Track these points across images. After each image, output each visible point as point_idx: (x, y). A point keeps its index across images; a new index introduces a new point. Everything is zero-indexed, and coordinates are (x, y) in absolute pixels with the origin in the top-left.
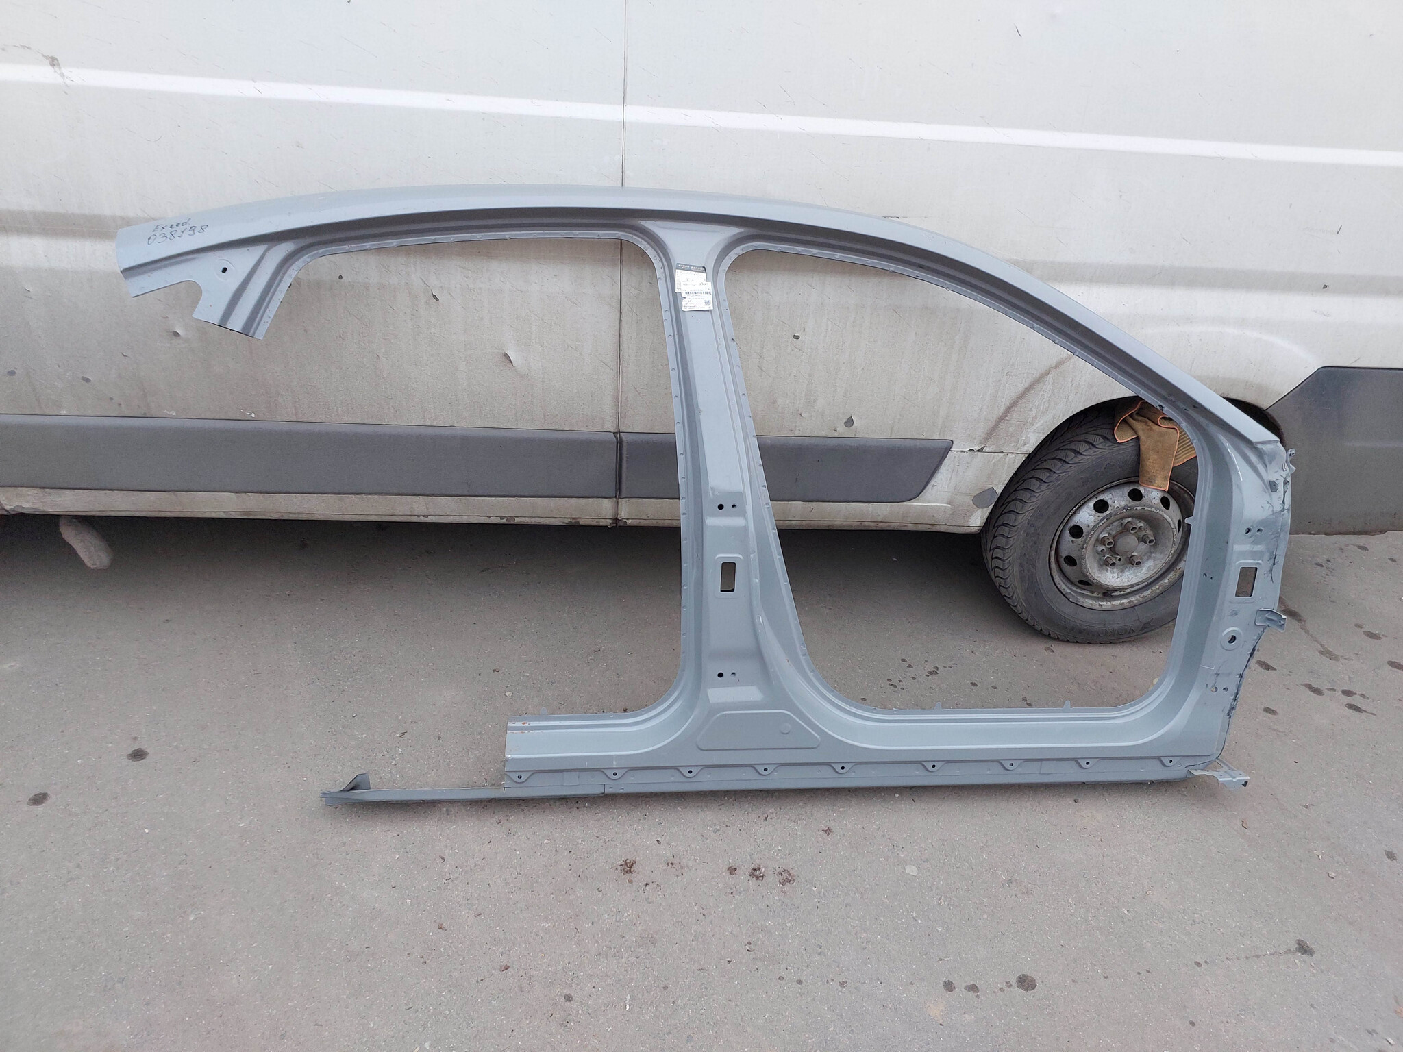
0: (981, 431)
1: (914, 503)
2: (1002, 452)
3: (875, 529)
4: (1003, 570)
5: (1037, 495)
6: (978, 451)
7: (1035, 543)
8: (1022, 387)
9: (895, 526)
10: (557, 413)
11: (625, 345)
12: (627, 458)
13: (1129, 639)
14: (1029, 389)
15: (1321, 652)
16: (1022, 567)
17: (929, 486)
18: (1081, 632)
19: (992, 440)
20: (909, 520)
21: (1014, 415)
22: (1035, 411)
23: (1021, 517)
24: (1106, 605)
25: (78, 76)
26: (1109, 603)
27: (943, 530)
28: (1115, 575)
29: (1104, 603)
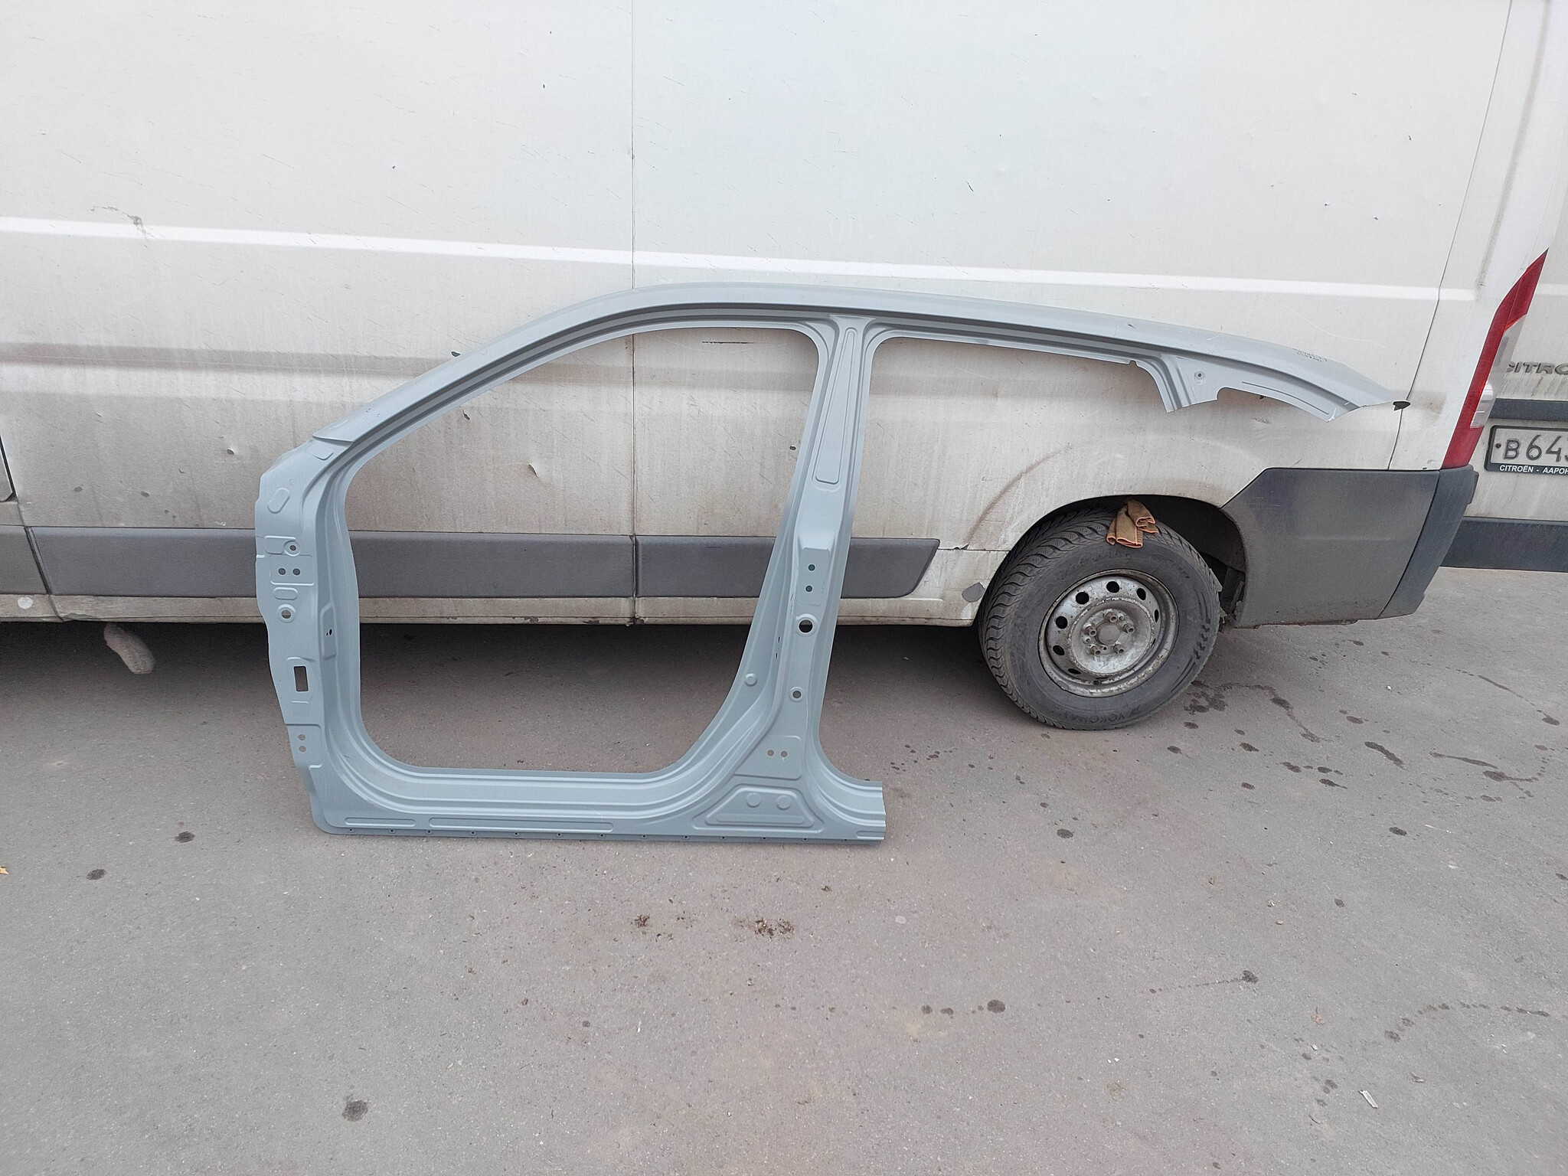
0: (964, 531)
1: (909, 598)
2: (985, 550)
3: (876, 624)
4: (997, 660)
5: (1022, 588)
6: (963, 549)
7: (1023, 633)
8: (998, 491)
9: (895, 621)
10: (577, 518)
11: (638, 456)
12: (643, 559)
13: (1121, 725)
14: (1003, 493)
15: (1304, 735)
16: (1013, 656)
17: (922, 582)
18: (1074, 718)
19: (975, 539)
20: (906, 614)
21: (992, 516)
22: (1011, 511)
23: (1009, 608)
24: (1096, 692)
25: (157, 232)
26: (1099, 691)
27: (938, 624)
28: (1102, 663)
29: (1094, 691)
